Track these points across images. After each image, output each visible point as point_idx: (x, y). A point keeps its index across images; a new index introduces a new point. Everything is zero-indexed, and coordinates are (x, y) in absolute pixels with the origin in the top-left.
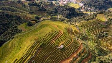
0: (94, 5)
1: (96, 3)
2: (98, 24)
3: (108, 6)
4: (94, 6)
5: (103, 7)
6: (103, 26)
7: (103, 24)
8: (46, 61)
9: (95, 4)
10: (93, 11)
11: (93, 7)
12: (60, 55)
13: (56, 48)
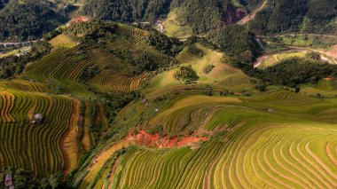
0: (14, 29)
1: (16, 22)
2: (67, 56)
3: (52, 21)
4: (17, 32)
5: (42, 27)
6: (80, 57)
7: (78, 53)
8: (30, 155)
9: (17, 26)
10: (21, 46)
11: (16, 37)
12: (48, 133)
13: (29, 126)
